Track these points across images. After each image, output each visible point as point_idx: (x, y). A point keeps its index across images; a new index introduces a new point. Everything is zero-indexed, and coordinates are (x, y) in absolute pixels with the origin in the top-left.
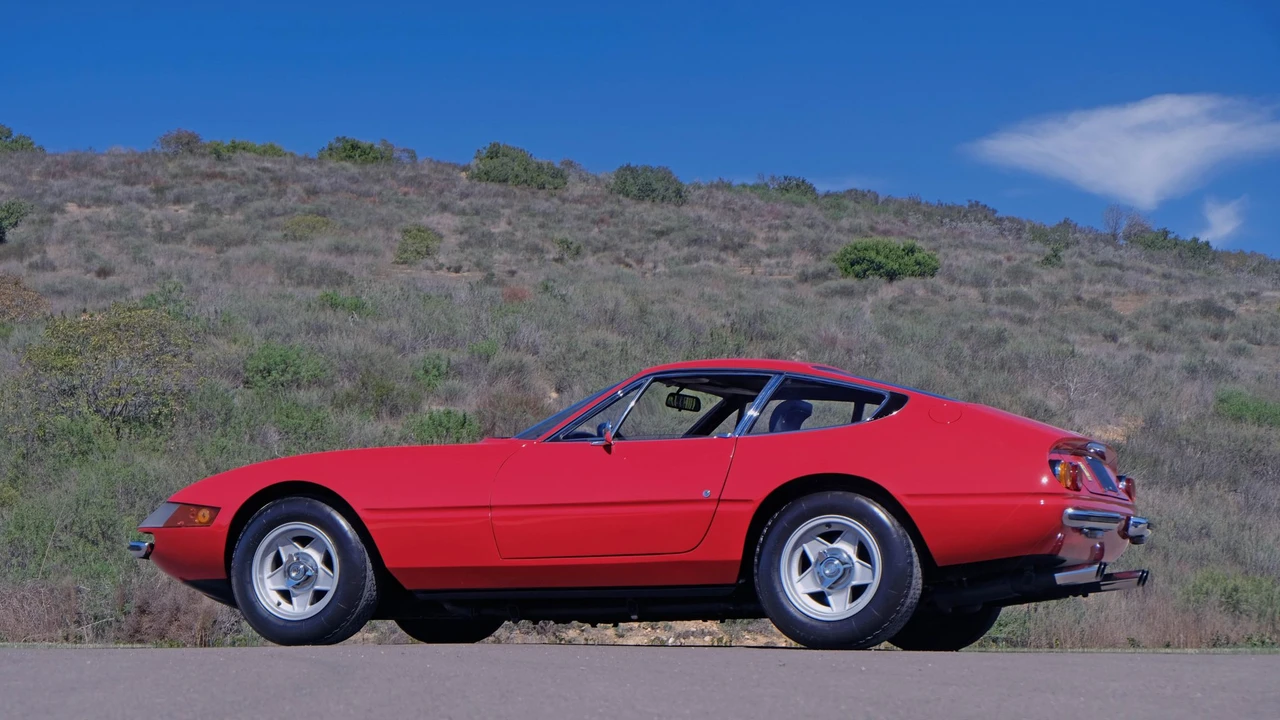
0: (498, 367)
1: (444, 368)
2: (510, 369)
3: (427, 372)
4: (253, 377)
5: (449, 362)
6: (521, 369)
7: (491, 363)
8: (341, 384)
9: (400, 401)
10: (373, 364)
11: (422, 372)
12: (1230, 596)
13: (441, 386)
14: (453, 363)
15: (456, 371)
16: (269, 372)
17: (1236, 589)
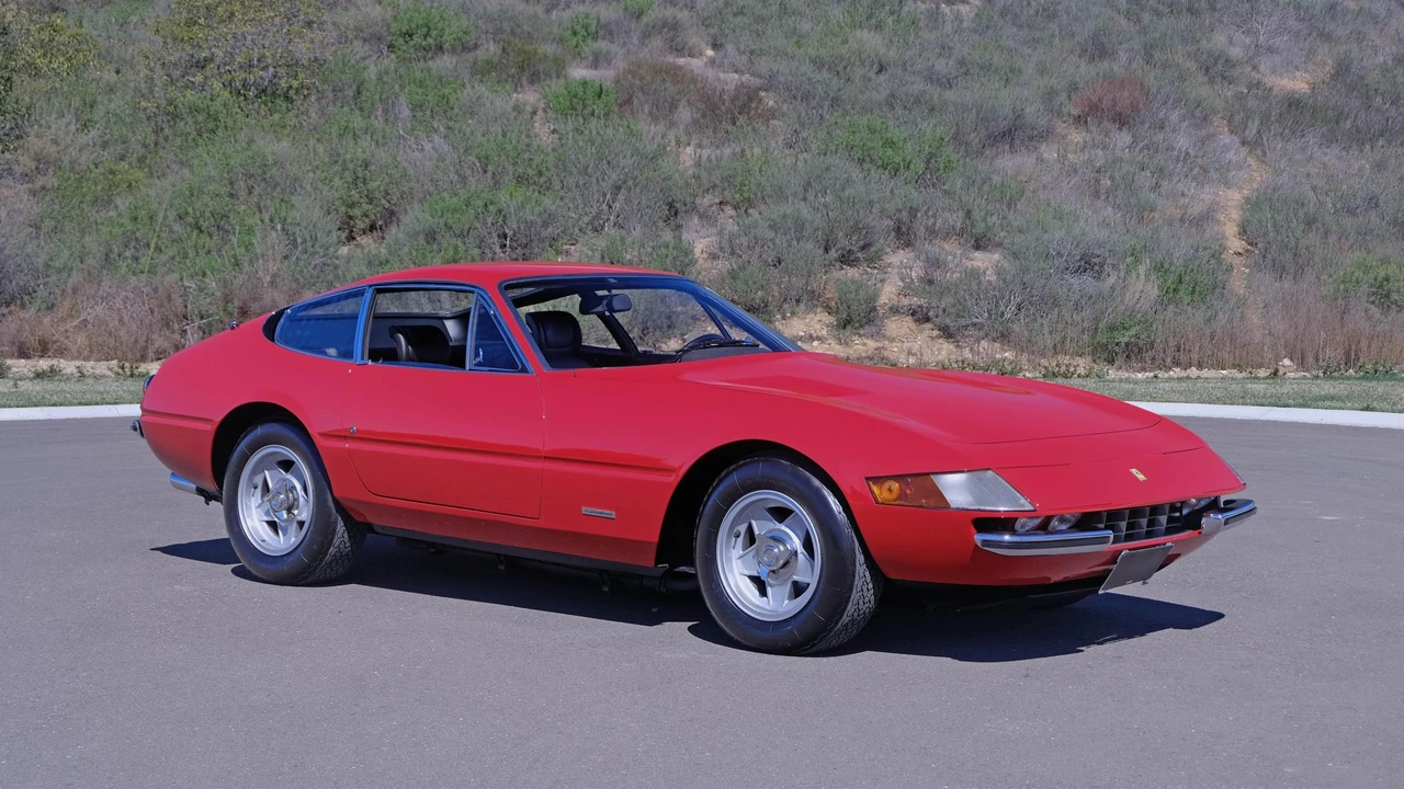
0: (651, 24)
1: (593, 29)
2: (664, 27)
3: (575, 34)
4: (396, 40)
5: (598, 21)
6: (674, 26)
7: (645, 19)
8: (486, 46)
9: (541, 67)
10: (518, 26)
11: (569, 32)
12: (1381, 286)
13: (589, 48)
14: (602, 21)
15: (607, 31)
16: (411, 36)
17: (1387, 279)
